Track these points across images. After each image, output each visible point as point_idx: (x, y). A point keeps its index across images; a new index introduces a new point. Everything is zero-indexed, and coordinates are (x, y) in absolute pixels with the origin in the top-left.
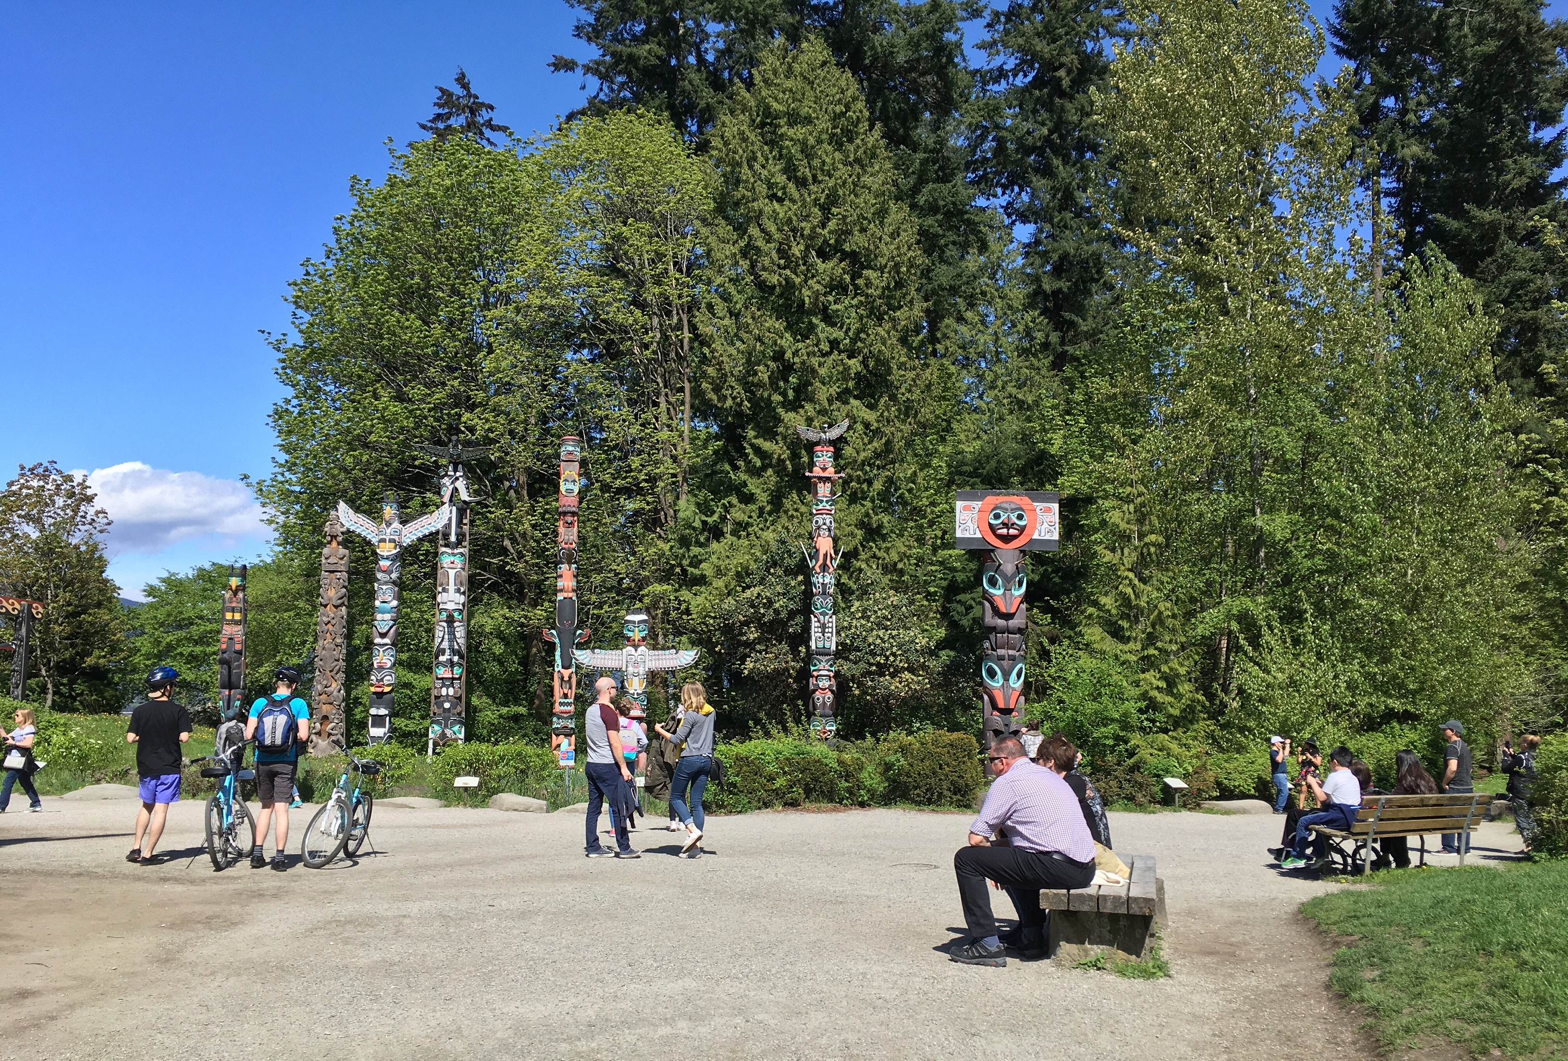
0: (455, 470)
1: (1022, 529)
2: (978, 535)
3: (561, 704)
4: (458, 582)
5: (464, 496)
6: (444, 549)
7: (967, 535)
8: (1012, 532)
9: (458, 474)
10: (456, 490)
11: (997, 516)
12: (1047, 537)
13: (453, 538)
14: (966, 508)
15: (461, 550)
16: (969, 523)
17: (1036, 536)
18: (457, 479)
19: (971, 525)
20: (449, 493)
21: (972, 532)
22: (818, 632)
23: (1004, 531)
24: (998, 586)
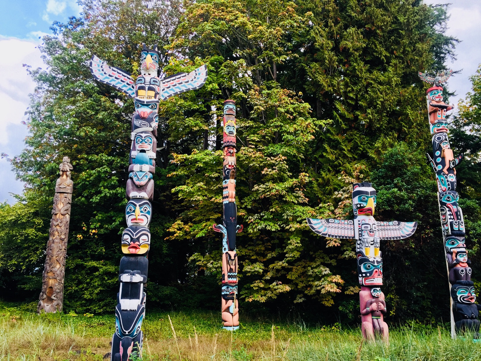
3: (229, 277)
22: (451, 218)
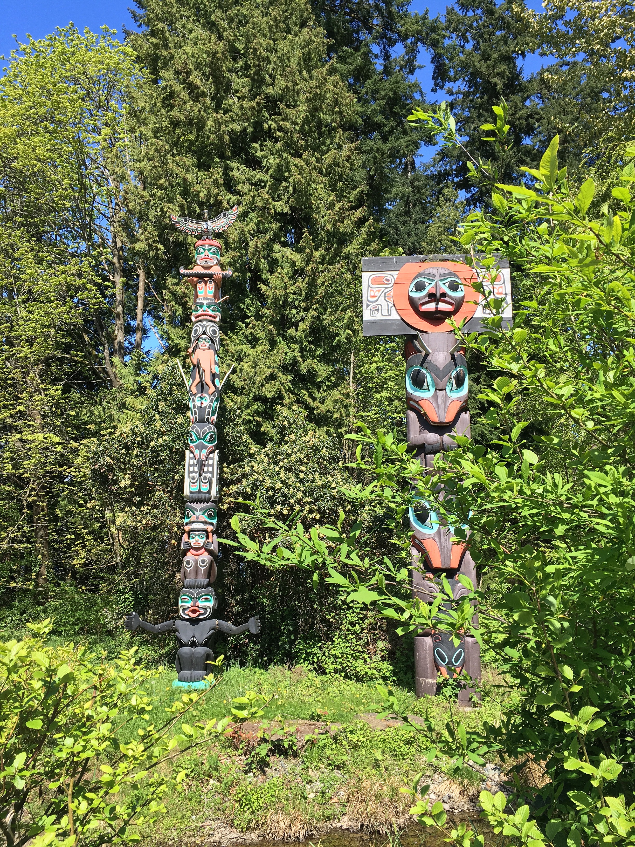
1: (458, 304)
2: (395, 316)
7: (379, 317)
8: (443, 306)
11: (420, 287)
14: (375, 281)
16: (382, 301)
17: (479, 313)
19: (384, 303)
21: (385, 312)
22: (193, 472)
23: (431, 306)
24: (425, 386)
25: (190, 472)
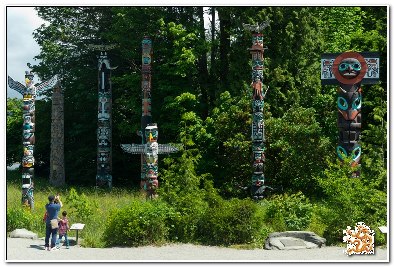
0: (104, 55)
1: (358, 73)
2: (333, 77)
4: (106, 108)
5: (109, 67)
6: (99, 93)
7: (327, 78)
8: (351, 74)
9: (104, 57)
10: (104, 64)
11: (343, 66)
12: (373, 77)
13: (103, 88)
14: (326, 63)
15: (107, 93)
16: (328, 71)
17: (366, 76)
18: (105, 59)
20: (101, 66)
21: (330, 76)
22: (255, 131)
23: (347, 74)
24: (344, 105)
25: (253, 131)
